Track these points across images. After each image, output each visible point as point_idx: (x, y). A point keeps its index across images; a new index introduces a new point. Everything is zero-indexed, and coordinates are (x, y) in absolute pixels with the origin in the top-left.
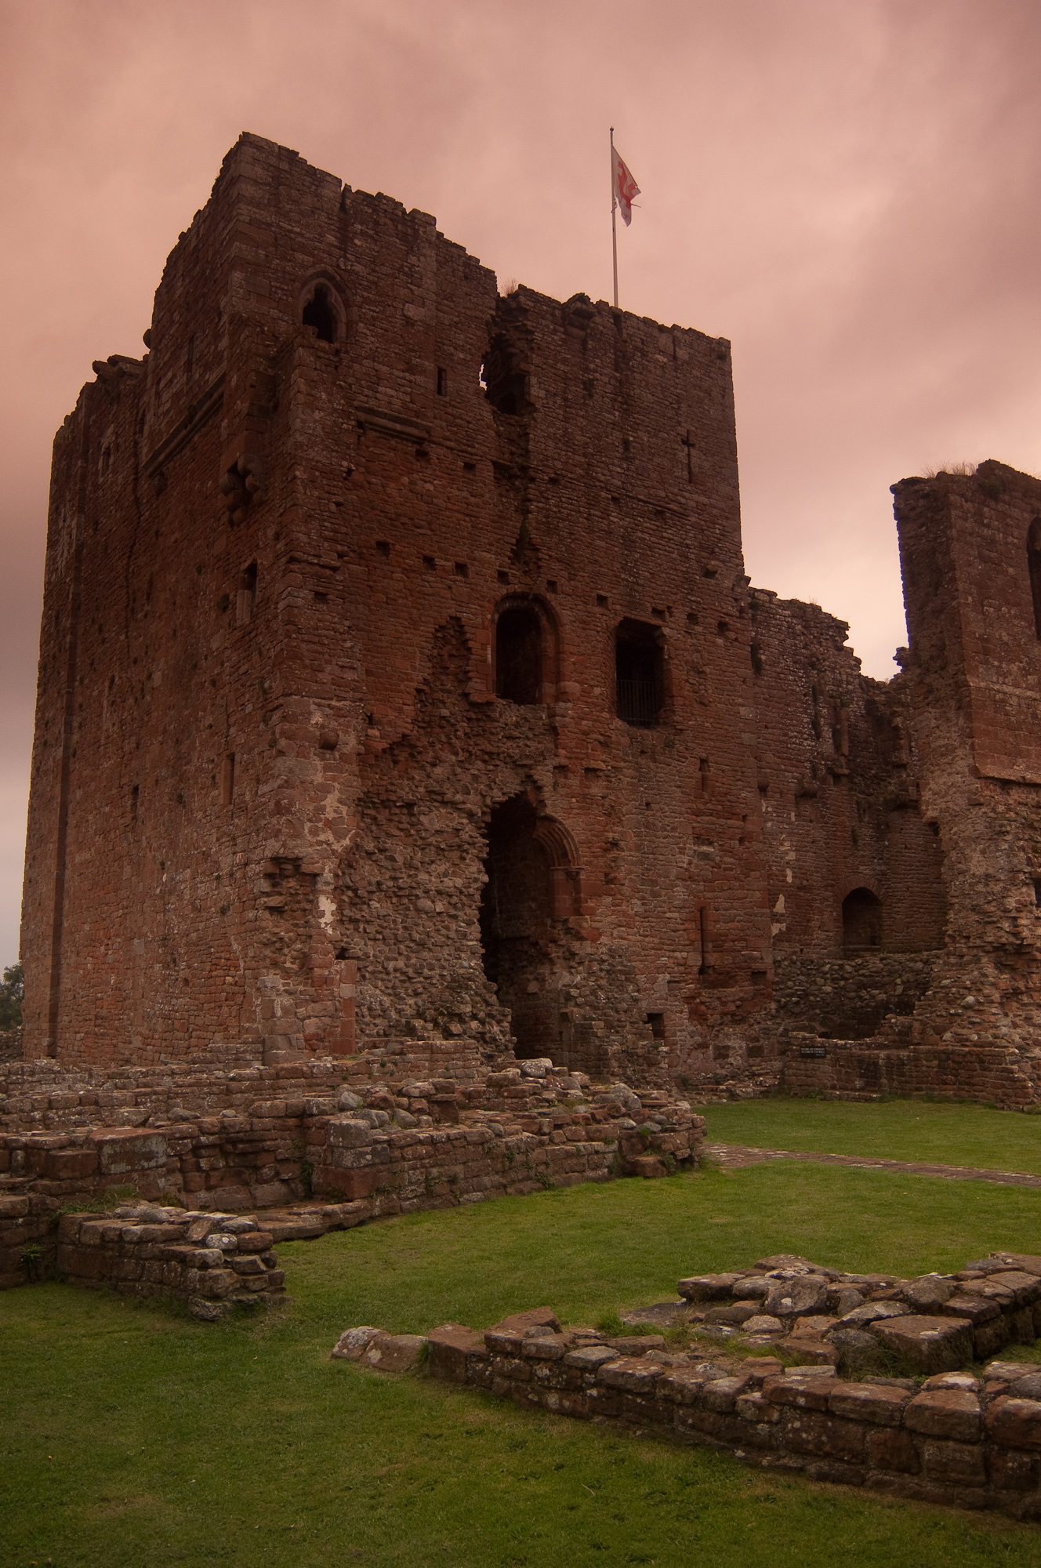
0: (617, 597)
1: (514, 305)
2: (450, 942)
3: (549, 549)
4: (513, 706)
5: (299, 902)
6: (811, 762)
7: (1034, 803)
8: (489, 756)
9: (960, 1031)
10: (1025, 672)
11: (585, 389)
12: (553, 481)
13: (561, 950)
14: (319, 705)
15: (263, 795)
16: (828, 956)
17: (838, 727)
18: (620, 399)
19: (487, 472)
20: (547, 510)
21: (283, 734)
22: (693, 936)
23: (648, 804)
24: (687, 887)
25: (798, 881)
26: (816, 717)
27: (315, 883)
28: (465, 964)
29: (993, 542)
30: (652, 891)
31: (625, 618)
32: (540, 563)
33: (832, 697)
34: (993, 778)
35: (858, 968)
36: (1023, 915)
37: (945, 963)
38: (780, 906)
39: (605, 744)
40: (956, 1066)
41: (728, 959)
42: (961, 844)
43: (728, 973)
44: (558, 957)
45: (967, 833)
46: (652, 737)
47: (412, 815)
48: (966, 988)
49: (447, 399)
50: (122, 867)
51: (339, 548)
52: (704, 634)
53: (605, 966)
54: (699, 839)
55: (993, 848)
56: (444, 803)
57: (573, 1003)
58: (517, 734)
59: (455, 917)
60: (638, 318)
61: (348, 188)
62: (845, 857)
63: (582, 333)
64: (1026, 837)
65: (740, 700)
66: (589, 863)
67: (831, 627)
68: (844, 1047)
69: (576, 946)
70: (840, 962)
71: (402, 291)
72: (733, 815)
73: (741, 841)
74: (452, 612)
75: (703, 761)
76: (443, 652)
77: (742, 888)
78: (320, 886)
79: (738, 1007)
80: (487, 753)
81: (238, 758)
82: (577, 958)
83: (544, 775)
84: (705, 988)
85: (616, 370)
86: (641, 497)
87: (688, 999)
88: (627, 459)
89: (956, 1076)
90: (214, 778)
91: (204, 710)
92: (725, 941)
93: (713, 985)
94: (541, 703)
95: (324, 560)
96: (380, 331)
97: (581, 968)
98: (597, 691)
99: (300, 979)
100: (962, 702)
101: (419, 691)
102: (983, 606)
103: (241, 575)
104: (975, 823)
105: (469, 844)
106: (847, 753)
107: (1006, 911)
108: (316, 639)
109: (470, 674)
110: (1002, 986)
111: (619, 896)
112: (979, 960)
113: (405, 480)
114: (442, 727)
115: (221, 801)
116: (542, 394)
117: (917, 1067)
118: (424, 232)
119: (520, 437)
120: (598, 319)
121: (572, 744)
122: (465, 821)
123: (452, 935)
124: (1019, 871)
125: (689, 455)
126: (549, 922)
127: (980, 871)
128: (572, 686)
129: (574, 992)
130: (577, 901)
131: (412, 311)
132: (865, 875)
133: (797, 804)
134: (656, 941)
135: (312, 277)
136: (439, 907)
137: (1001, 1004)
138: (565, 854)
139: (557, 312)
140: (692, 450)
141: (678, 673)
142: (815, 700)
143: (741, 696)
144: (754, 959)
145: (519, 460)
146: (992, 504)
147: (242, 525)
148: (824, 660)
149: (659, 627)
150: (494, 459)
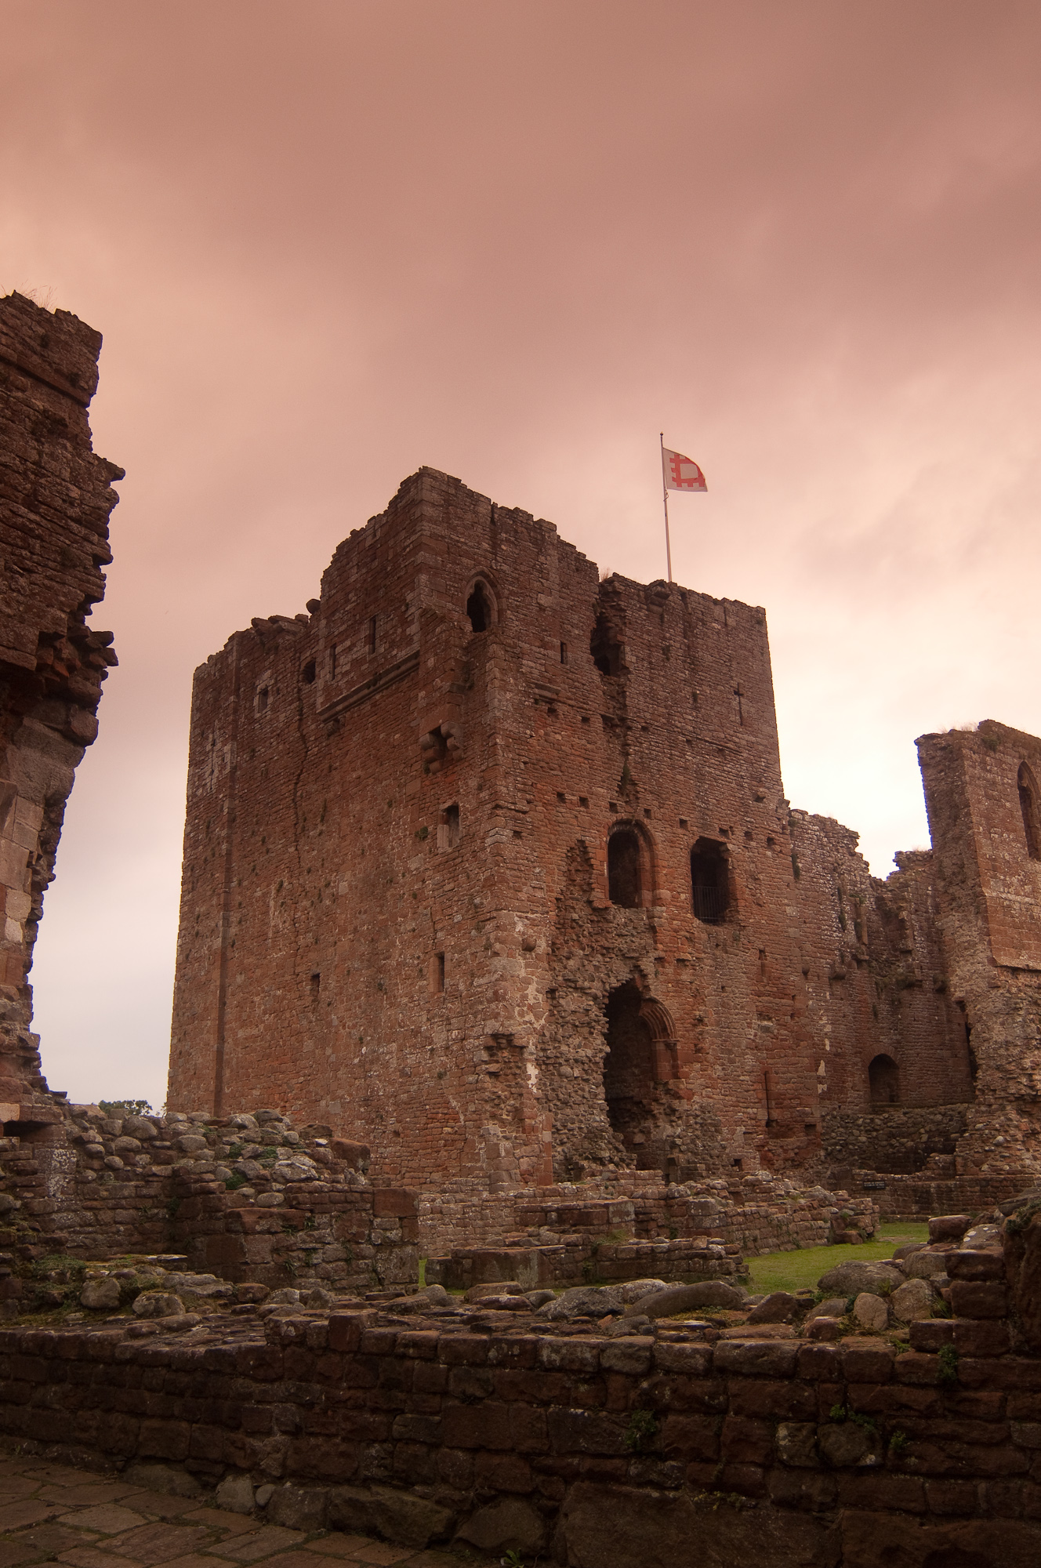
0: (694, 820)
1: (610, 589)
2: (585, 1101)
3: (644, 783)
4: (622, 910)
5: (511, 1068)
6: (840, 950)
7: (1036, 985)
8: (607, 950)
9: (995, 1163)
10: (1023, 883)
11: (664, 654)
12: (644, 729)
13: (662, 1108)
14: (520, 917)
15: (480, 986)
16: (860, 1111)
17: (859, 920)
18: (688, 660)
19: (598, 724)
20: (642, 752)
21: (497, 939)
22: (760, 1096)
23: (723, 988)
24: (754, 1055)
25: (834, 1049)
26: (841, 912)
27: (522, 1054)
28: (598, 1118)
29: (994, 783)
30: (729, 1058)
31: (700, 837)
32: (639, 796)
33: (852, 896)
34: (1006, 967)
35: (886, 1121)
36: (1035, 1072)
37: (977, 1112)
38: (822, 1070)
39: (690, 940)
40: (994, 1190)
41: (787, 1115)
42: (985, 1018)
43: (788, 1126)
44: (660, 1113)
45: (989, 1009)
46: (723, 932)
47: (553, 998)
48: (996, 1130)
49: (568, 667)
50: (301, 1042)
51: (528, 797)
52: (757, 848)
53: (699, 1120)
54: (762, 1016)
55: (1010, 1020)
56: (576, 989)
57: (677, 1150)
58: (624, 932)
59: (587, 1081)
60: (698, 594)
61: (495, 505)
62: (869, 1029)
63: (660, 610)
64: (1035, 1012)
65: (786, 901)
66: (683, 1036)
67: (846, 837)
68: (901, 1180)
69: (676, 1103)
70: (871, 1116)
71: (536, 584)
72: (785, 995)
73: (792, 1016)
74: (578, 836)
75: (761, 951)
76: (571, 868)
77: (794, 1055)
78: (526, 1055)
79: (796, 1154)
80: (605, 948)
81: (448, 956)
82: (677, 1114)
83: (648, 965)
84: (770, 1138)
85: (685, 638)
86: (707, 739)
87: (760, 1148)
88: (696, 708)
89: (995, 1198)
90: (421, 971)
91: (405, 916)
92: (784, 1099)
93: (777, 1136)
94: (642, 907)
95: (519, 806)
96: (522, 616)
97: (680, 1122)
98: (683, 896)
99: (513, 1128)
100: (979, 907)
101: (558, 899)
102: (990, 833)
103: (440, 813)
104: (995, 1001)
105: (595, 1021)
106: (866, 942)
107: (1024, 1069)
108: (516, 867)
109: (593, 886)
110: (1023, 1127)
111: (706, 1063)
112: (1005, 1107)
113: (542, 732)
114: (573, 928)
115: (432, 989)
116: (634, 659)
117: (962, 1192)
118: (549, 537)
119: (618, 694)
120: (671, 598)
121: (667, 940)
122: (591, 1003)
123: (587, 1095)
124: (1032, 1038)
125: (740, 703)
126: (652, 1084)
127: (1001, 1039)
128: (665, 893)
129: (678, 1141)
130: (675, 1067)
131: (543, 599)
132: (884, 1044)
133: (831, 985)
134: (734, 1099)
135: (473, 576)
136: (576, 1073)
137: (1023, 1142)
138: (665, 1029)
139: (641, 593)
140: (743, 700)
141: (740, 881)
142: (840, 899)
143: (786, 898)
144: (806, 1114)
145: (618, 712)
146: (992, 754)
147: (439, 774)
148: (842, 864)
149: (724, 844)
150: (603, 713)
